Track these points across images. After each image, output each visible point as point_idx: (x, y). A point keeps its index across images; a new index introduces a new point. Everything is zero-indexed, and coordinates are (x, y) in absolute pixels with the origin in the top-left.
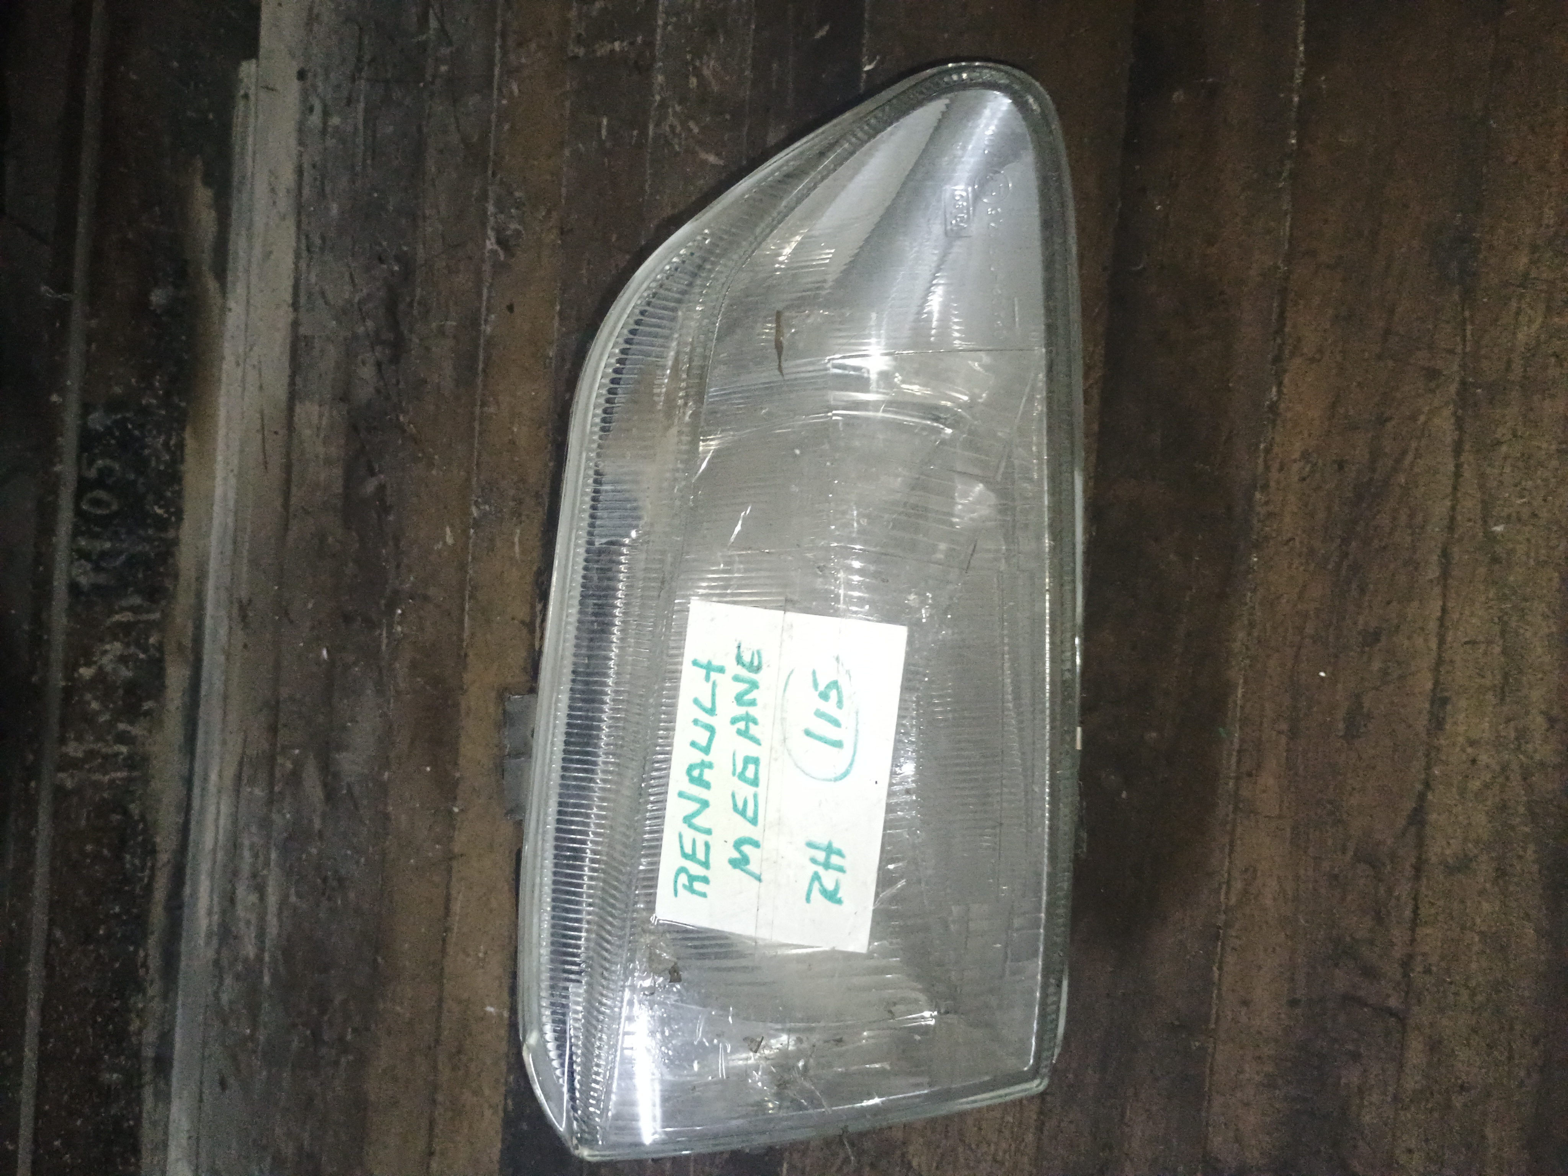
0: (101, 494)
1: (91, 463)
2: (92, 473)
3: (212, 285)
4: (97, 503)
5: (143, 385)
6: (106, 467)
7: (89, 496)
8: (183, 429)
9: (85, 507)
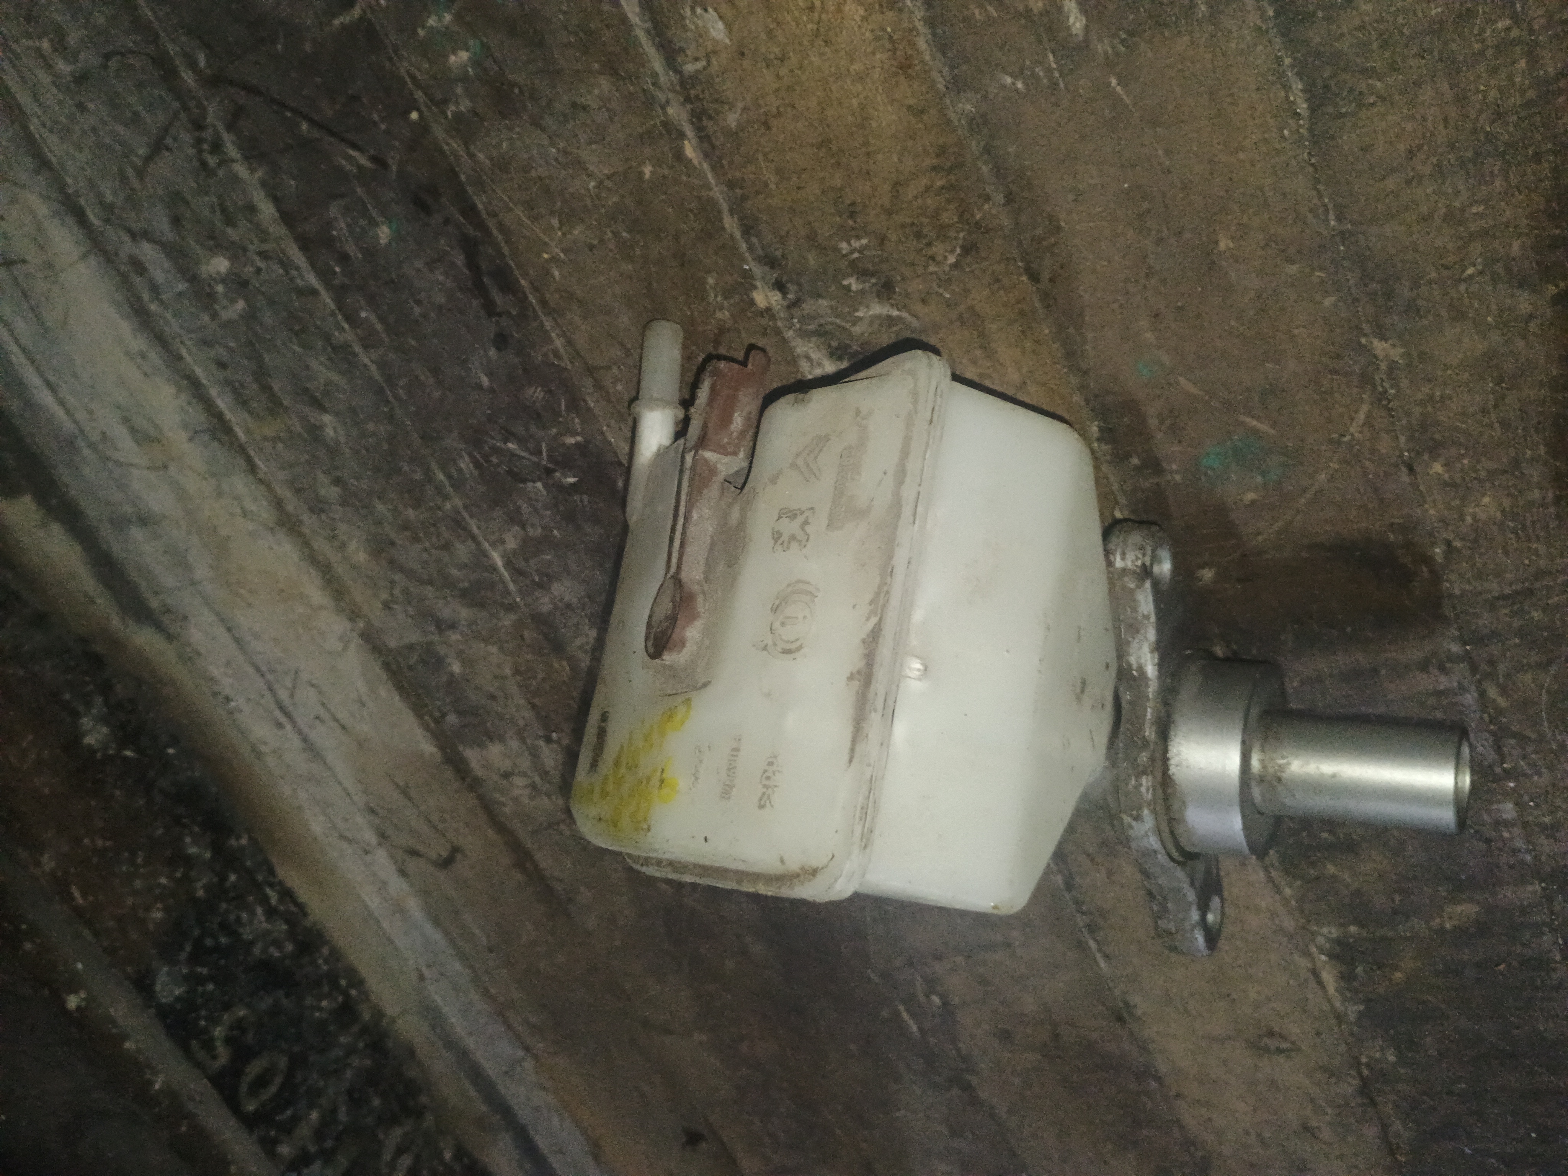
1: (209, 1046)
2: (222, 1056)
4: (259, 1084)
6: (231, 1028)
7: (244, 1088)
8: (271, 872)
9: (251, 1107)
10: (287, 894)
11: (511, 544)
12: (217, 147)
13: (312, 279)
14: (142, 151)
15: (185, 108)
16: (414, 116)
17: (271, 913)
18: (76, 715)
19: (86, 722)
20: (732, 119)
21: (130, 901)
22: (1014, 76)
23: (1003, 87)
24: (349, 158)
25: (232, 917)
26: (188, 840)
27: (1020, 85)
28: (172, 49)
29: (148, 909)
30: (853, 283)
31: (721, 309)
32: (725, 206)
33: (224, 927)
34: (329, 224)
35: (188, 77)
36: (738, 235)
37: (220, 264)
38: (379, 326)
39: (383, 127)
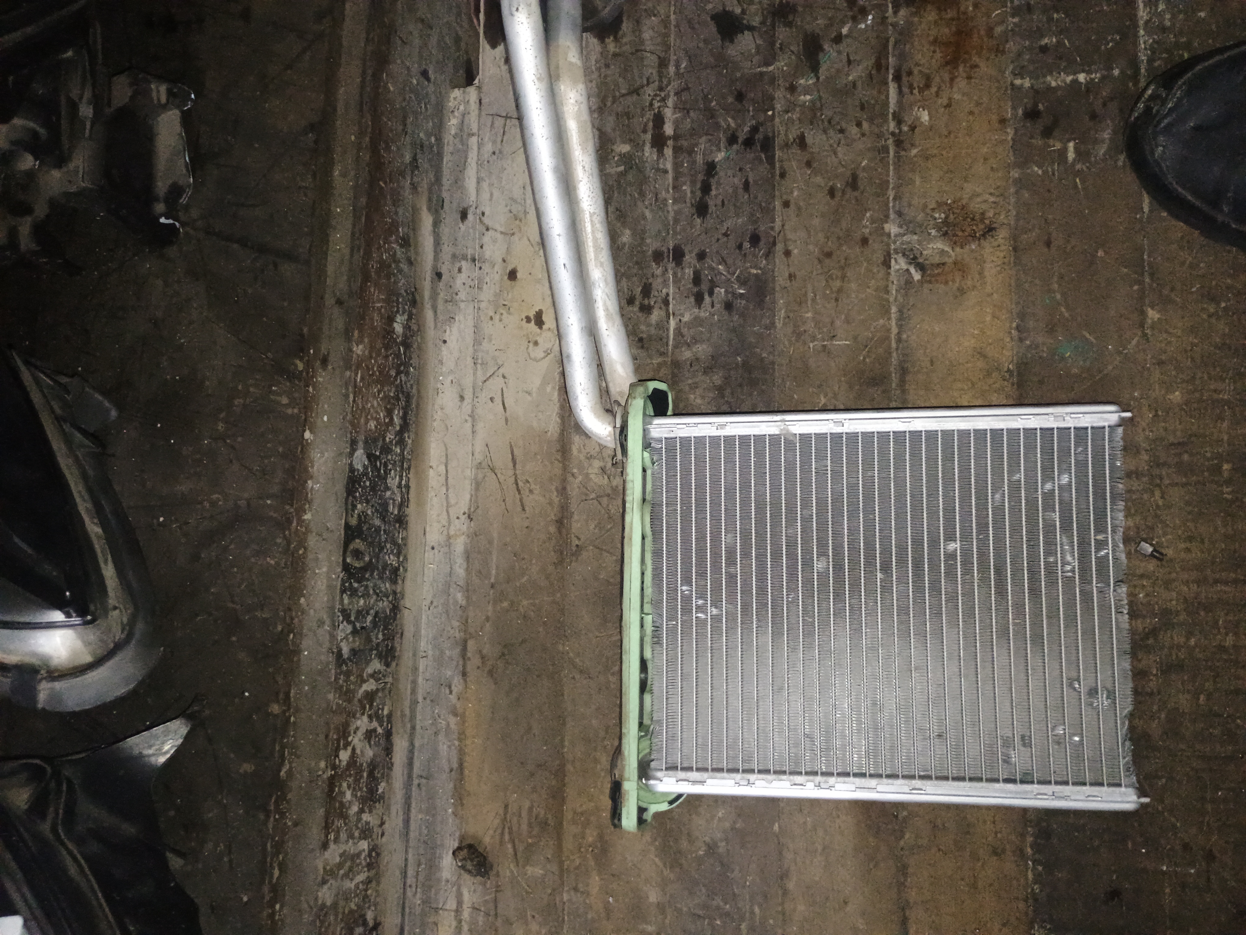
0: (358, 544)
1: (354, 507)
2: (354, 522)
3: (429, 314)
4: (357, 554)
5: (387, 420)
6: (363, 512)
7: (351, 547)
8: (409, 468)
9: (348, 560)
10: (408, 487)
11: (686, 318)
12: (663, 100)
13: (669, 166)
14: (624, 91)
15: (660, 81)
16: (770, 113)
17: (400, 486)
18: (398, 312)
19: (399, 318)
20: (914, 152)
21: (369, 405)
22: (1039, 168)
23: (1033, 171)
24: (725, 120)
25: (390, 467)
26: (396, 412)
27: (1040, 172)
28: (673, 58)
29: (372, 418)
30: (933, 232)
31: (866, 227)
32: (891, 186)
33: (386, 465)
34: (696, 145)
35: (672, 69)
36: (891, 198)
37: (625, 148)
38: (689, 195)
39: (751, 114)
